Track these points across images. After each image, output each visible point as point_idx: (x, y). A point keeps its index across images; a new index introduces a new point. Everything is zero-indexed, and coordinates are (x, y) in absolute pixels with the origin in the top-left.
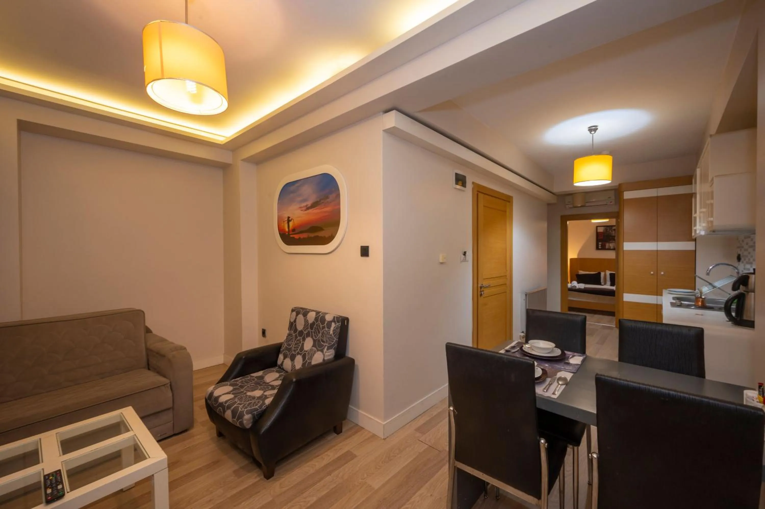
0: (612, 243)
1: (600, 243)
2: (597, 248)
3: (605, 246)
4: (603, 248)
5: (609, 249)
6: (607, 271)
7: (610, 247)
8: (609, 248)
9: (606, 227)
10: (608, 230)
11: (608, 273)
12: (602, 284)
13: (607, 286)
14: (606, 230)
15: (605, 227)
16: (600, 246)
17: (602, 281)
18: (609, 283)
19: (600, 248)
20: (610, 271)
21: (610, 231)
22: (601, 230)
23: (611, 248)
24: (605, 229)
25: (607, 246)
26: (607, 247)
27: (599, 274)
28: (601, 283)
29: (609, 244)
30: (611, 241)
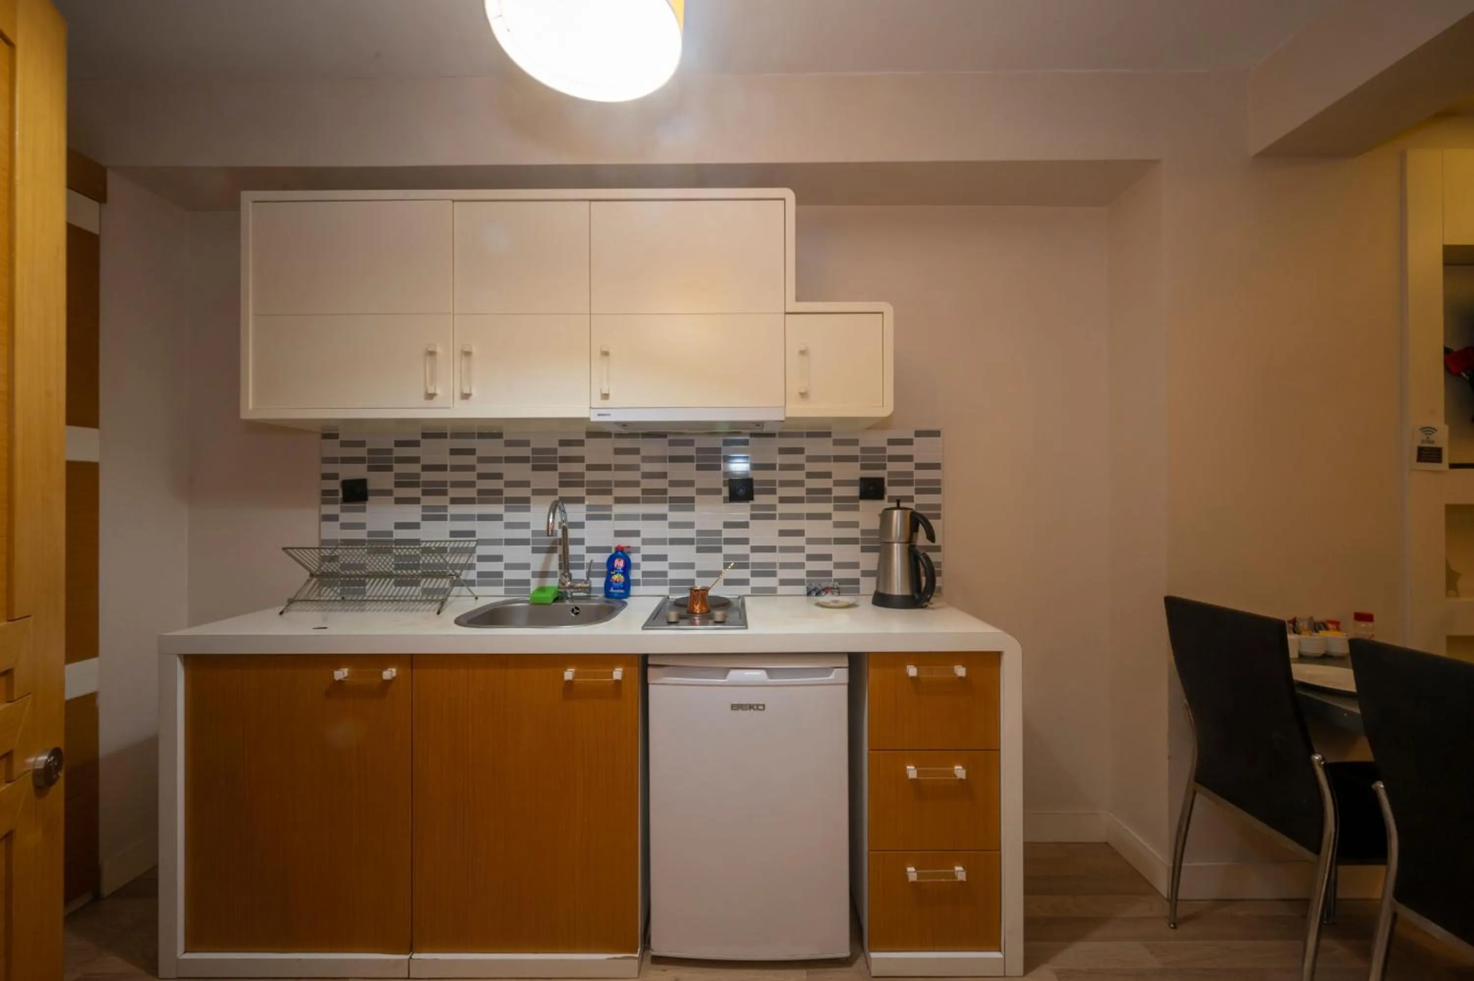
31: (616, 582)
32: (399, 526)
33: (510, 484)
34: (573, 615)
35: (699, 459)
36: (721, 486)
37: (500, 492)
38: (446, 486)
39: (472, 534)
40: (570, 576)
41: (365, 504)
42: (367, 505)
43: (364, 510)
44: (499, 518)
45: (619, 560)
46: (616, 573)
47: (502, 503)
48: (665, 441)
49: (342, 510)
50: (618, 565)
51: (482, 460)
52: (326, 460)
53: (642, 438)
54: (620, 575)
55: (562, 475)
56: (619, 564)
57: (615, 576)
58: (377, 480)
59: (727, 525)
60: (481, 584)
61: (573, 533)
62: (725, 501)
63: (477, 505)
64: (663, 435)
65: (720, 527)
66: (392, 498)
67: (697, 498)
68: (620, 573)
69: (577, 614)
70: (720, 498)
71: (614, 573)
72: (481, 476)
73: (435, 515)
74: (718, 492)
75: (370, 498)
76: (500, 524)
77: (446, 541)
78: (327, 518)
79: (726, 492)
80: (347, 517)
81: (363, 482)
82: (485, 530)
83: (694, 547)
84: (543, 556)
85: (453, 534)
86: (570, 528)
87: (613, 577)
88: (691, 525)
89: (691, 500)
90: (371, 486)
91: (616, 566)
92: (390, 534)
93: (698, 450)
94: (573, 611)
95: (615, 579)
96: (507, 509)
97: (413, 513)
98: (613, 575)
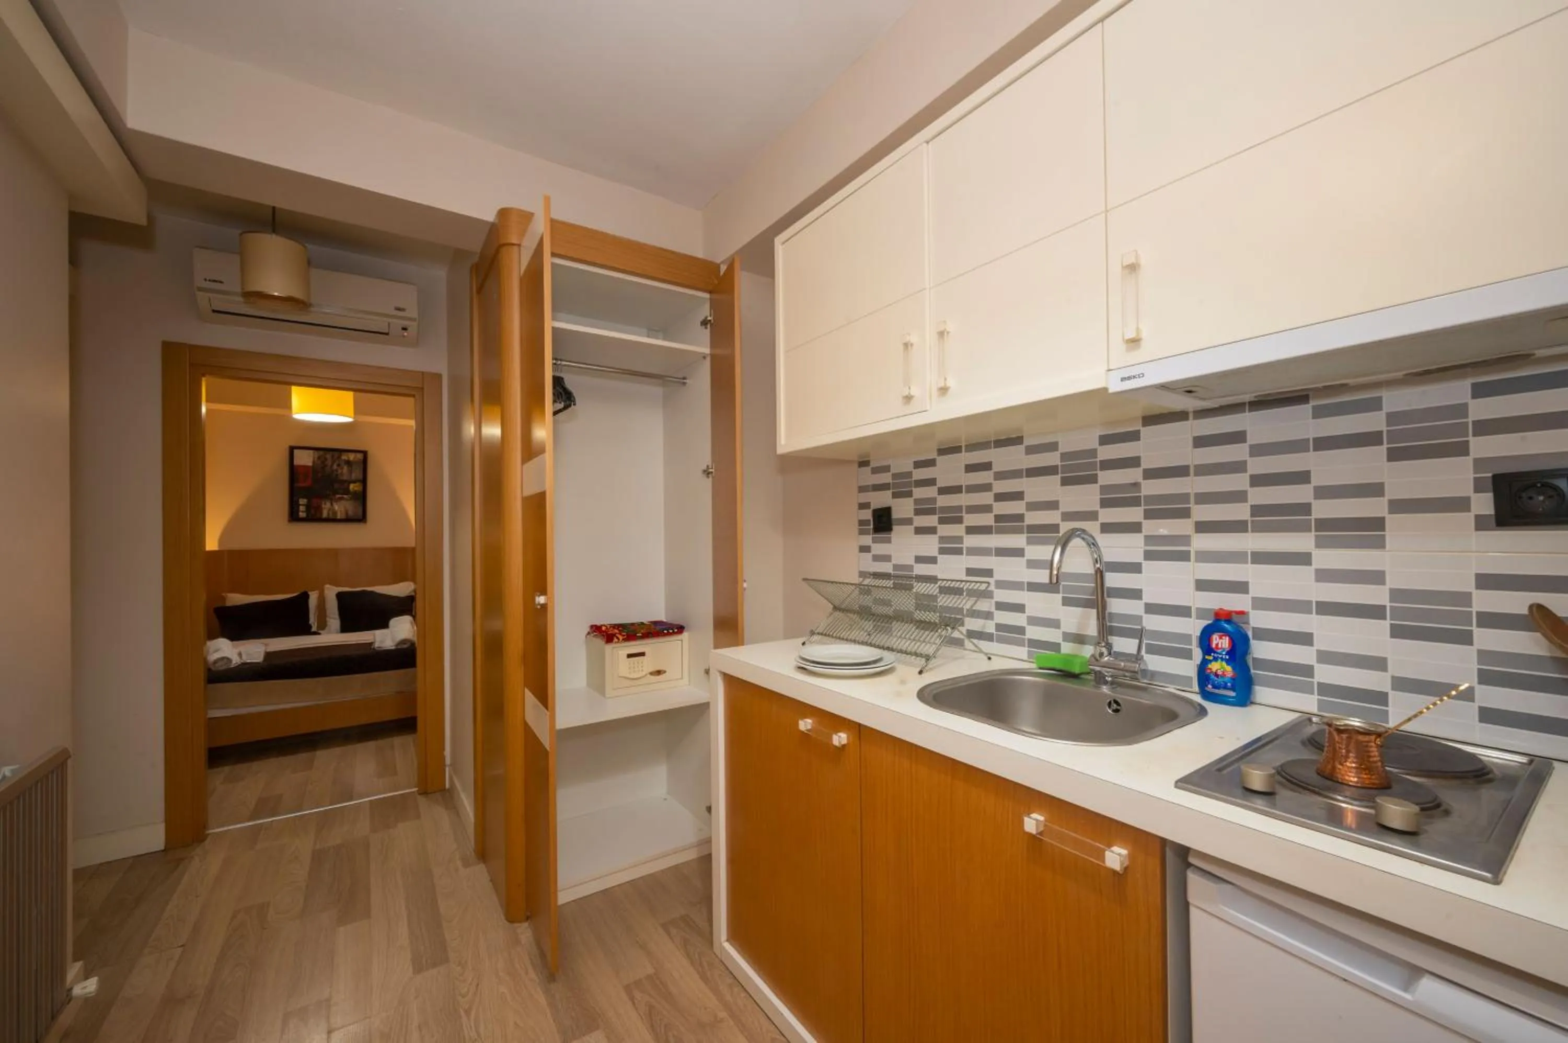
0: (343, 502)
1: (303, 501)
2: (294, 517)
3: (319, 509)
4: (314, 517)
5: (332, 520)
6: (327, 586)
7: (335, 513)
8: (331, 516)
9: (321, 453)
10: (329, 462)
11: (331, 592)
12: (314, 629)
13: (330, 632)
14: (322, 460)
15: (317, 454)
16: (302, 508)
17: (313, 620)
18: (334, 622)
19: (302, 515)
20: (337, 584)
21: (335, 467)
22: (304, 459)
23: (339, 517)
24: (319, 458)
25: (326, 508)
26: (325, 515)
27: (305, 596)
28: (310, 627)
29: (332, 504)
30: (338, 496)
31: (1217, 675)
32: (919, 559)
33: (1034, 506)
34: (1110, 711)
35: (1392, 437)
36: (1467, 490)
37: (1020, 518)
38: (962, 513)
39: (989, 573)
40: (1109, 646)
41: (890, 534)
42: (892, 535)
43: (889, 541)
44: (1019, 553)
45: (1221, 638)
46: (1215, 659)
47: (1023, 533)
48: (1307, 409)
49: (874, 541)
50: (1217, 645)
51: (1000, 476)
52: (862, 489)
53: (1250, 411)
54: (1224, 663)
55: (1104, 489)
56: (1221, 642)
57: (1213, 663)
58: (902, 508)
59: (1485, 581)
60: (1001, 640)
61: (1113, 580)
62: (1481, 524)
63: (994, 535)
64: (1300, 398)
65: (1469, 585)
66: (912, 528)
67: (1392, 521)
68: (1222, 659)
69: (1116, 711)
70: (1468, 519)
71: (1211, 658)
72: (1000, 497)
73: (951, 548)
74: (1460, 504)
75: (895, 528)
76: (1021, 562)
77: (962, 581)
78: (865, 549)
79: (1484, 504)
80: (879, 549)
81: (887, 511)
82: (1005, 569)
83: (1386, 624)
84: (1078, 611)
85: (970, 572)
86: (1107, 571)
87: (1210, 666)
88: (1377, 577)
89: (1378, 524)
90: (895, 515)
91: (1214, 646)
92: (910, 568)
93: (1392, 418)
94: (1110, 704)
95: (1214, 670)
96: (1030, 542)
97: (929, 545)
98: (1211, 661)
